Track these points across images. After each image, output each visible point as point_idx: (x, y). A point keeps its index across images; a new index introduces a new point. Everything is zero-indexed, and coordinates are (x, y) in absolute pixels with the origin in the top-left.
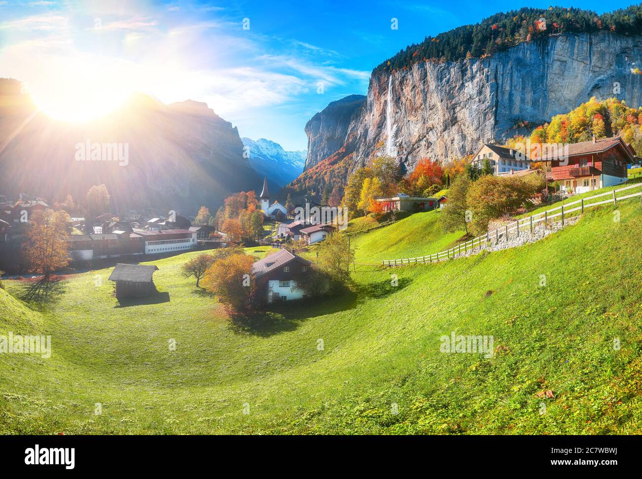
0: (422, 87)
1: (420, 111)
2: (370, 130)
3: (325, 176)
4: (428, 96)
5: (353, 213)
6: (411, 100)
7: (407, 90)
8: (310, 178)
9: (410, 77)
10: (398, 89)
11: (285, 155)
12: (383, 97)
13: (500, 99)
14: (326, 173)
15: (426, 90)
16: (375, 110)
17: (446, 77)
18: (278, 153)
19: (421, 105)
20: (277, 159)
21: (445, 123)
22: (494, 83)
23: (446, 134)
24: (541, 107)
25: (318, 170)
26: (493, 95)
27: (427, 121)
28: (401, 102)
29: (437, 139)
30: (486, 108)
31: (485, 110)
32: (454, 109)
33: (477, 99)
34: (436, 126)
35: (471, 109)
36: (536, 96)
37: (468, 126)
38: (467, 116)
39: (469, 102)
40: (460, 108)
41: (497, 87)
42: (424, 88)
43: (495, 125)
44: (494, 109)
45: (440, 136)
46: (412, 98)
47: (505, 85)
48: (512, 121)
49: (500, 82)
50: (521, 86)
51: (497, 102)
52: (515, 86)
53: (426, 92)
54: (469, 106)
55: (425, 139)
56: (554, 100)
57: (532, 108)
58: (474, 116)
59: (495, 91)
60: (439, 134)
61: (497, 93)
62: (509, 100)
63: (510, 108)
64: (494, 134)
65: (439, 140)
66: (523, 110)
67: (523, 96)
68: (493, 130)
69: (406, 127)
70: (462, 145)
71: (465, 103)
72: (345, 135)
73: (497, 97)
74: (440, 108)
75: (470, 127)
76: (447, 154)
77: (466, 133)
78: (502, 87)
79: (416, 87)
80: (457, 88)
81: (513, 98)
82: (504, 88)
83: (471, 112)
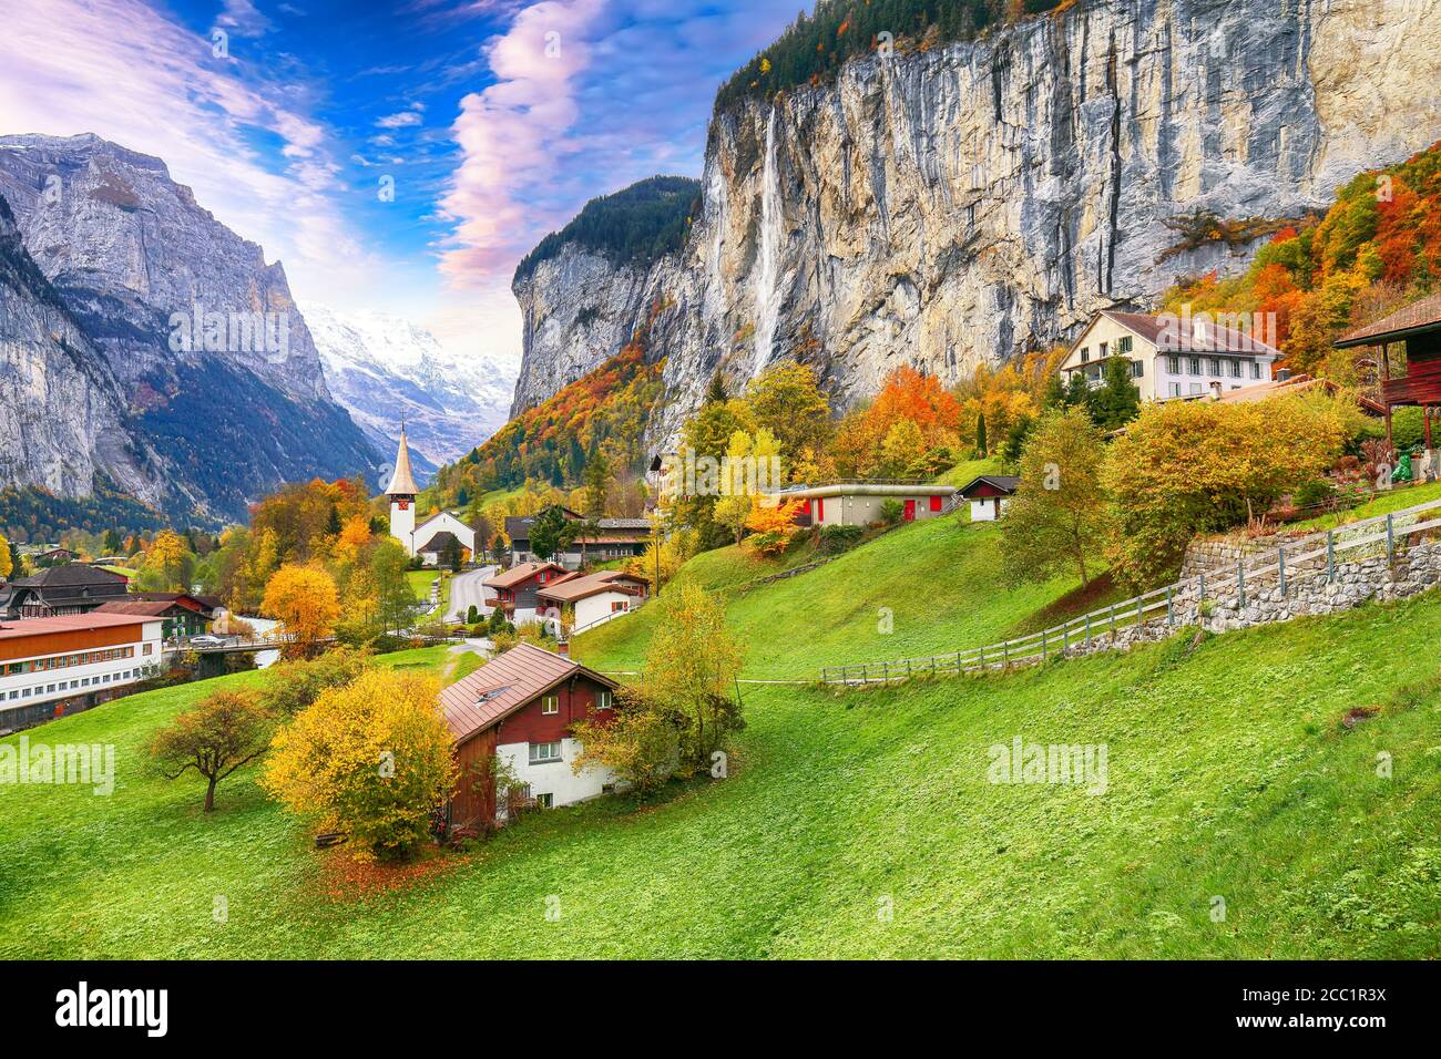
0: (870, 143)
1: (866, 224)
2: (711, 288)
4: (889, 168)
5: (695, 534)
6: (836, 189)
7: (826, 156)
8: (531, 438)
9: (830, 111)
10: (796, 154)
11: (447, 367)
12: (749, 182)
13: (1127, 152)
14: (580, 424)
15: (882, 152)
16: (728, 226)
17: (944, 101)
18: (425, 358)
19: (869, 202)
20: (423, 377)
21: (944, 255)
22: (1104, 100)
23: (947, 292)
24: (1284, 156)
25: (555, 415)
26: (1103, 142)
27: (888, 254)
28: (806, 197)
29: (921, 310)
30: (1079, 192)
31: (1077, 199)
32: (971, 207)
33: (1048, 166)
34: (915, 268)
35: (1029, 202)
36: (1264, 117)
37: (1020, 259)
38: (1015, 226)
39: (1023, 178)
40: (992, 202)
41: (1118, 113)
42: (876, 146)
43: (1112, 247)
44: (1108, 191)
45: (930, 299)
46: (838, 183)
47: (1145, 101)
48: (1172, 228)
49: (1125, 91)
50: (1204, 93)
51: (1117, 165)
52: (1180, 97)
53: (884, 159)
54: (1020, 192)
55: (881, 312)
56: (1340, 121)
57: (1251, 166)
58: (1037, 223)
59: (1109, 129)
60: (926, 294)
61: (1116, 134)
62: (1160, 154)
63: (1165, 179)
64: (1109, 278)
65: (926, 311)
66: (1215, 179)
67: (1212, 127)
68: (1105, 266)
69: (822, 276)
70: (1003, 324)
71: (1008, 185)
72: (637, 307)
73: (1115, 148)
74: (927, 208)
75: (1028, 262)
76: (953, 356)
77: (1014, 282)
78: (1134, 108)
79: (852, 142)
80: (980, 134)
81: (1176, 143)
82: (1139, 111)
83: (1028, 212)
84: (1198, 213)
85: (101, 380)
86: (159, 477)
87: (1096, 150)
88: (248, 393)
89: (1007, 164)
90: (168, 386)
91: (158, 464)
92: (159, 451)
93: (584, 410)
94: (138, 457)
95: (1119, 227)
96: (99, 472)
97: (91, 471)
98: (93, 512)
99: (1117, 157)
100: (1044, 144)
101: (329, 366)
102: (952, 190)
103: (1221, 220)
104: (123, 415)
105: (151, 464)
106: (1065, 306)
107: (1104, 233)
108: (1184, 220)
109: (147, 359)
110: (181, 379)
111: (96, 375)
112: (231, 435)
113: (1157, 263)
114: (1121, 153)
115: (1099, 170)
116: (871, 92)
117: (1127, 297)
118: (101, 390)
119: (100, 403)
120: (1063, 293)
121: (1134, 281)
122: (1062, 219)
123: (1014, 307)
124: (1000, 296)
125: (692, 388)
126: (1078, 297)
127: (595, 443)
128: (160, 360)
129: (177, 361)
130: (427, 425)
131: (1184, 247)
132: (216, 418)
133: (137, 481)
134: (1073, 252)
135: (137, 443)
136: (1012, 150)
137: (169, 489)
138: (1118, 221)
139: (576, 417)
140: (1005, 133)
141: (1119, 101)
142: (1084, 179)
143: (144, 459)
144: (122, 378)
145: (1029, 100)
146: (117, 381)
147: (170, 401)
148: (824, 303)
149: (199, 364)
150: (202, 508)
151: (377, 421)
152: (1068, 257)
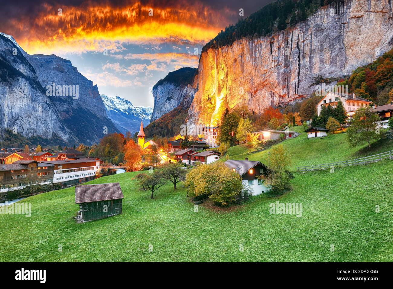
0: (240, 59)
3: (169, 125)
8: (157, 126)
11: (134, 110)
12: (210, 68)
13: (302, 62)
14: (168, 123)
15: (243, 61)
17: (258, 50)
18: (129, 108)
21: (258, 85)
22: (297, 50)
23: (258, 94)
24: (338, 63)
25: (162, 121)
26: (296, 60)
27: (244, 84)
28: (224, 71)
29: (252, 98)
30: (290, 71)
31: (290, 72)
32: (265, 74)
33: (283, 65)
34: (250, 88)
35: (278, 73)
36: (333, 55)
37: (276, 86)
38: (275, 79)
39: (277, 67)
40: (270, 73)
41: (300, 53)
42: (242, 60)
43: (298, 84)
44: (297, 71)
45: (254, 95)
46: (232, 69)
47: (306, 51)
48: (312, 79)
49: (301, 48)
50: (320, 49)
51: (299, 65)
52: (314, 50)
53: (244, 63)
54: (276, 71)
55: (242, 98)
56: (351, 56)
57: (331, 66)
58: (280, 78)
59: (298, 57)
60: (253, 94)
61: (299, 58)
62: (309, 63)
63: (310, 68)
64: (298, 90)
65: (253, 98)
66: (323, 68)
67: (322, 57)
68: (297, 88)
69: (228, 90)
70: (272, 101)
71: (273, 69)
72: (181, 97)
73: (299, 61)
74: (254, 74)
75: (278, 87)
76: (260, 108)
77: (274, 91)
78: (303, 52)
79: (236, 59)
80: (267, 57)
81: (313, 60)
82: (305, 53)
83: (278, 75)
84: (318, 76)
85: (55, 111)
86: (67, 134)
87: (295, 61)
88: (88, 115)
89: (273, 65)
90: (70, 113)
91: (67, 131)
92: (67, 128)
93: (169, 120)
94: (62, 129)
95: (300, 79)
96: (53, 132)
97: (52, 132)
98: (52, 142)
99: (300, 63)
100: (282, 60)
101: (107, 109)
102: (260, 70)
103: (324, 78)
104: (59, 119)
105: (66, 131)
106: (287, 97)
107: (296, 80)
108: (315, 77)
109: (65, 107)
110: (73, 111)
111: (54, 110)
112: (84, 125)
113: (309, 87)
114: (300, 62)
115: (295, 66)
116: (241, 48)
117: (302, 95)
118: (55, 113)
119: (54, 116)
120: (287, 94)
121: (304, 91)
122: (286, 77)
123: (275, 97)
124: (271, 94)
125: (195, 115)
126: (290, 95)
127: (172, 127)
128: (68, 107)
129: (72, 107)
130: (129, 124)
131: (315, 83)
132: (81, 121)
133: (62, 135)
134: (289, 85)
135: (63, 126)
136: (274, 61)
137: (69, 137)
138: (300, 78)
139: (167, 121)
140: (273, 57)
141: (300, 50)
142: (292, 68)
143: (64, 130)
144: (59, 111)
145: (279, 50)
146: (58, 111)
147: (70, 117)
148: (228, 96)
149: (77, 108)
150: (77, 141)
151: (117, 122)
152: (288, 86)
